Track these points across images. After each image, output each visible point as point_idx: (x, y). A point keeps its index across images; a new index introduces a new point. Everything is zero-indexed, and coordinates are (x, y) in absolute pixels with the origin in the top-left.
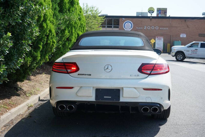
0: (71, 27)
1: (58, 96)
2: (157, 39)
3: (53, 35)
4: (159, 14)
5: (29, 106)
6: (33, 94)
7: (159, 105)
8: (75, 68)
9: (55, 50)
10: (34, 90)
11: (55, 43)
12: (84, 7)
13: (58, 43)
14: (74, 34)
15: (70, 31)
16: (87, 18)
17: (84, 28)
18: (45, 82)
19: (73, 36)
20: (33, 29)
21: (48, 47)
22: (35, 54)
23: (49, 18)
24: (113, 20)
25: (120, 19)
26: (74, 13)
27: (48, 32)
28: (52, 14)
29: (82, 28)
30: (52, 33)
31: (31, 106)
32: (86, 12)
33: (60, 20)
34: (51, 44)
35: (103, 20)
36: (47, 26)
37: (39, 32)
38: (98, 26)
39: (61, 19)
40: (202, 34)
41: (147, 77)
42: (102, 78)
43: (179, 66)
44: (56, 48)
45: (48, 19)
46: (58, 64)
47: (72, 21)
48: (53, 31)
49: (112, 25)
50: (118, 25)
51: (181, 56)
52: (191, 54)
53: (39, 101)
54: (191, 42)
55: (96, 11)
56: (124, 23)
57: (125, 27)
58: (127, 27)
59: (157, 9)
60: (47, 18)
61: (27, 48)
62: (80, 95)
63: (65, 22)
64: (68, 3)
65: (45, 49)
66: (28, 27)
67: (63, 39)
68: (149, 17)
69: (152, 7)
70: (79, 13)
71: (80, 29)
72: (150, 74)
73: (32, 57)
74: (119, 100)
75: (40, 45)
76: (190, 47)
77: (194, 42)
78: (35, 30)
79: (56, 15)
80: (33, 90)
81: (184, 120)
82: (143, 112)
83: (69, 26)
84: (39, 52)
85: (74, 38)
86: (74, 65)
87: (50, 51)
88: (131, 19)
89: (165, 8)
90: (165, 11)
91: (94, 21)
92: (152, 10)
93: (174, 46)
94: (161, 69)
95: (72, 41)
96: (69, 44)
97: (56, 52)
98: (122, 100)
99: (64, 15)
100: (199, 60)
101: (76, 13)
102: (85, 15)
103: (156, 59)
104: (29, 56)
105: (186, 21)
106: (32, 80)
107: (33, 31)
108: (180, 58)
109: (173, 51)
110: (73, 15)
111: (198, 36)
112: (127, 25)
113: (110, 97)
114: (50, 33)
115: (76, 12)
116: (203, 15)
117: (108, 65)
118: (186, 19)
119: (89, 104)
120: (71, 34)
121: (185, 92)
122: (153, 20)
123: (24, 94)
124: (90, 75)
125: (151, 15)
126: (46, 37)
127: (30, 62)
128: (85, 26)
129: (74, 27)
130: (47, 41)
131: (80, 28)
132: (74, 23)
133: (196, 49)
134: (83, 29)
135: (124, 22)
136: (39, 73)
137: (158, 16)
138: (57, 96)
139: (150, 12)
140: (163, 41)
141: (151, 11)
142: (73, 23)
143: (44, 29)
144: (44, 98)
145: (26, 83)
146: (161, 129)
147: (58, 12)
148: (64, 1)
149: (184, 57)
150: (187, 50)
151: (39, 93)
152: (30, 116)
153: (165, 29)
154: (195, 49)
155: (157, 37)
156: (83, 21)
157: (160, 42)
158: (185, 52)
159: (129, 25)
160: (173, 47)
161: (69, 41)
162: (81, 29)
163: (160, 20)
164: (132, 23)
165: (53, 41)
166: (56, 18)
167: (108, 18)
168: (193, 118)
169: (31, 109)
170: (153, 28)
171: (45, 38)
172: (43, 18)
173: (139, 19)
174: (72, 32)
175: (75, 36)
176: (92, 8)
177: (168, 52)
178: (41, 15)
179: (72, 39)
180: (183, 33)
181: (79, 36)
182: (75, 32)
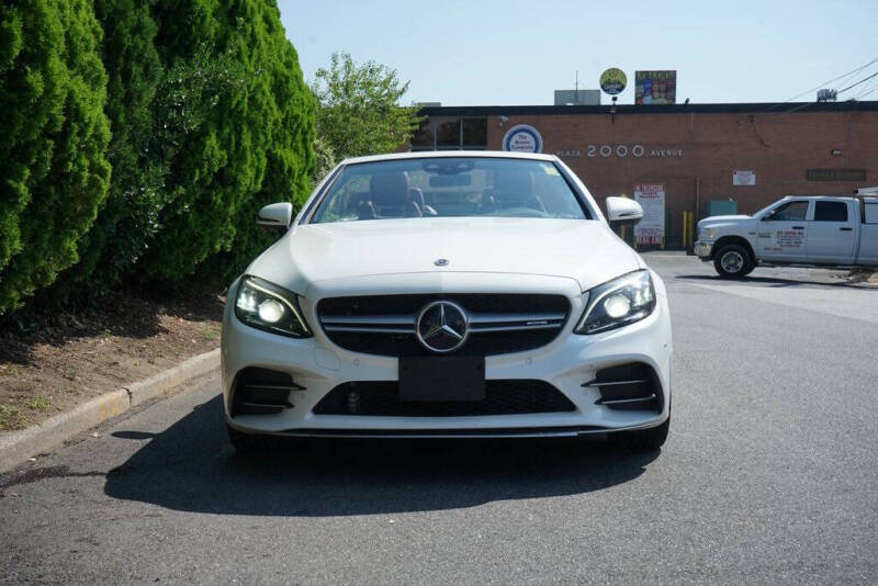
0: (232, 125)
2: (640, 193)
3: (90, 131)
4: (644, 95)
9: (156, 225)
11: (109, 176)
12: (336, 70)
14: (250, 156)
15: (229, 140)
17: (309, 136)
18: (97, 370)
19: (244, 163)
21: (67, 195)
24: (462, 124)
25: (491, 120)
27: (62, 119)
29: (299, 137)
30: (87, 125)
32: (347, 90)
34: (85, 180)
36: (49, 84)
38: (394, 146)
40: (819, 171)
44: (165, 218)
47: (235, 96)
48: (95, 114)
49: (458, 144)
50: (485, 143)
51: (739, 255)
52: (778, 246)
55: (385, 84)
56: (507, 136)
59: (636, 76)
60: (50, 45)
64: (214, 15)
65: (51, 204)
67: (197, 178)
68: (607, 109)
69: (617, 70)
71: (290, 138)
75: (18, 178)
76: (774, 217)
77: (787, 199)
83: (225, 116)
84: (13, 216)
85: (250, 173)
88: (533, 118)
89: (668, 72)
90: (667, 81)
91: (381, 126)
92: (618, 78)
93: (708, 215)
95: (243, 189)
96: (226, 199)
97: (169, 237)
100: (810, 271)
105: (752, 121)
106: (36, 363)
108: (732, 266)
109: (702, 236)
110: (230, 63)
111: (803, 180)
112: (517, 142)
114: (74, 124)
116: (819, 97)
118: (751, 114)
120: (238, 156)
122: (620, 117)
125: (615, 99)
126: (51, 143)
128: (310, 128)
129: (251, 124)
130: (58, 164)
131: (287, 132)
132: (249, 104)
133: (800, 228)
134: (304, 141)
135: (507, 130)
136: (85, 330)
137: (639, 103)
139: (609, 87)
140: (663, 202)
141: (613, 82)
142: (245, 106)
143: (32, 100)
147: (150, 45)
148: (196, 4)
149: (752, 261)
150: (762, 232)
153: (669, 153)
154: (795, 228)
155: (638, 188)
156: (303, 104)
157: (654, 207)
158: (752, 240)
159: (529, 143)
160: (704, 221)
161: (224, 187)
162: (294, 138)
163: (649, 118)
164: (537, 134)
165: (93, 164)
170: (622, 151)
171: (45, 147)
172: (26, 42)
173: (566, 118)
174: (238, 144)
175: (256, 164)
176: (368, 73)
177: (685, 245)
178: (10, 28)
179: (240, 177)
180: (745, 167)
181: (283, 170)
182: (256, 146)
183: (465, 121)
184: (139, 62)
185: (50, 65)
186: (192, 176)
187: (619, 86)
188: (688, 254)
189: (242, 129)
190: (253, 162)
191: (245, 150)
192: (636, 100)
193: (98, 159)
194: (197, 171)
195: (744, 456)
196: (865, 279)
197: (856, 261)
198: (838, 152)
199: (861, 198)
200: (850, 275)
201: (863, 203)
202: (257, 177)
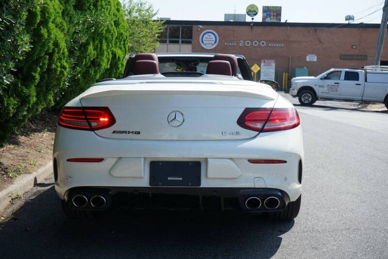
0: (99, 40)
1: (70, 177)
2: (264, 64)
3: (61, 52)
4: (267, 17)
5: (14, 196)
6: (23, 172)
7: (280, 194)
8: (106, 119)
9: (67, 84)
10: (25, 164)
11: (68, 70)
12: (125, 3)
13: (74, 70)
14: (105, 53)
15: (97, 46)
16: (130, 25)
17: (126, 42)
18: (47, 147)
19: (103, 56)
20: (17, 38)
21: (51, 78)
22: (25, 90)
23: (53, 18)
24: (181, 28)
25: (194, 27)
26: (105, 10)
27: (52, 47)
28: (60, 11)
29: (122, 43)
30: (60, 49)
31: (17, 198)
32: (130, 13)
33: (78, 24)
34: (59, 71)
35: (162, 27)
36: (49, 33)
37: (31, 43)
38: (152, 40)
39: (79, 22)
40: (346, 55)
41: (255, 137)
42: (163, 138)
43: (307, 114)
44: (71, 81)
45: (51, 20)
46: (70, 111)
47: (101, 27)
48: (63, 45)
49: (179, 38)
50: (191, 38)
51: (310, 95)
52: (327, 91)
53: (34, 186)
54: (327, 71)
55: (147, 10)
56: (202, 35)
57: (203, 42)
58: (208, 42)
59: (263, 8)
60: (50, 18)
61: (4, 78)
62: (117, 175)
63: (87, 28)
65: (45, 81)
66: (7, 33)
67: (84, 63)
68: (248, 24)
69: (254, 5)
70: (116, 12)
71: (118, 43)
72: (262, 130)
73: (18, 96)
74: (200, 185)
75: (36, 71)
76: (326, 78)
77: (332, 70)
78: (22, 40)
79: (68, 13)
80: (23, 165)
81: (328, 222)
82: (247, 207)
83: (96, 36)
84: (33, 87)
85: (106, 61)
86: (105, 112)
87: (55, 85)
88: (214, 27)
89: (278, 7)
90: (277, 11)
91: (145, 30)
92: (254, 9)
93: (295, 77)
94: (283, 119)
95: (103, 68)
96: (96, 72)
97: (71, 89)
98: (205, 183)
99: (85, 15)
100: (341, 102)
101: (109, 11)
102: (128, 19)
103: (274, 100)
104: (12, 96)
105: (316, 31)
106: (22, 144)
107: (17, 43)
108: (307, 100)
109: (293, 86)
110: (103, 15)
111: (339, 59)
112: (206, 38)
113: (181, 179)
114: (56, 49)
115: (109, 9)
116: (346, 20)
117: (176, 111)
118: (316, 28)
119: (138, 193)
120: (101, 53)
121: (322, 164)
122: (256, 28)
123: (3, 173)
124: (139, 133)
125: (253, 19)
126: (47, 57)
127: (15, 107)
128: (127, 38)
129: (106, 39)
130: (50, 65)
131: (117, 41)
132: (106, 31)
133: (337, 83)
134: (124, 44)
135: (202, 33)
136: (36, 129)
137: (264, 21)
138: (68, 177)
139: (250, 13)
140: (274, 69)
141: (252, 11)
142: (104, 32)
143: (43, 40)
144: (46, 179)
145: (9, 150)
146: (283, 240)
147: (72, 8)
149: (315, 98)
150: (320, 84)
151: (34, 171)
152: (15, 219)
153: (277, 45)
154: (335, 83)
155: (263, 61)
156: (124, 28)
157: (270, 70)
158: (316, 88)
159: (212, 38)
160: (293, 79)
161: (95, 67)
162: (120, 43)
163: (269, 28)
164: (216, 34)
165: (61, 64)
166: (68, 19)
167: (170, 26)
168: (344, 216)
169: (19, 204)
170: (255, 43)
171: (45, 59)
172: (41, 17)
173: (230, 27)
174: (101, 48)
175: (108, 56)
176: (140, 5)
177: (283, 88)
178: (36, 11)
179: (102, 63)
180: (312, 53)
181: (116, 58)
182: (108, 49)
183: (182, 27)
184: (67, 15)
185: (49, 26)
186: (82, 62)
187: (255, 13)
188: (285, 93)
189: (102, 42)
190: (106, 56)
191: (104, 51)
192: (263, 19)
193: (63, 62)
194: (84, 60)
195: (323, 188)
196: (365, 107)
197: (362, 99)
198: (355, 47)
199: (365, 70)
200: (359, 105)
201: (366, 73)
202: (108, 62)
